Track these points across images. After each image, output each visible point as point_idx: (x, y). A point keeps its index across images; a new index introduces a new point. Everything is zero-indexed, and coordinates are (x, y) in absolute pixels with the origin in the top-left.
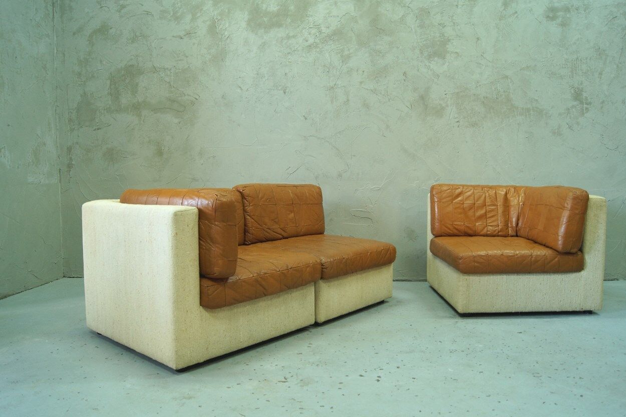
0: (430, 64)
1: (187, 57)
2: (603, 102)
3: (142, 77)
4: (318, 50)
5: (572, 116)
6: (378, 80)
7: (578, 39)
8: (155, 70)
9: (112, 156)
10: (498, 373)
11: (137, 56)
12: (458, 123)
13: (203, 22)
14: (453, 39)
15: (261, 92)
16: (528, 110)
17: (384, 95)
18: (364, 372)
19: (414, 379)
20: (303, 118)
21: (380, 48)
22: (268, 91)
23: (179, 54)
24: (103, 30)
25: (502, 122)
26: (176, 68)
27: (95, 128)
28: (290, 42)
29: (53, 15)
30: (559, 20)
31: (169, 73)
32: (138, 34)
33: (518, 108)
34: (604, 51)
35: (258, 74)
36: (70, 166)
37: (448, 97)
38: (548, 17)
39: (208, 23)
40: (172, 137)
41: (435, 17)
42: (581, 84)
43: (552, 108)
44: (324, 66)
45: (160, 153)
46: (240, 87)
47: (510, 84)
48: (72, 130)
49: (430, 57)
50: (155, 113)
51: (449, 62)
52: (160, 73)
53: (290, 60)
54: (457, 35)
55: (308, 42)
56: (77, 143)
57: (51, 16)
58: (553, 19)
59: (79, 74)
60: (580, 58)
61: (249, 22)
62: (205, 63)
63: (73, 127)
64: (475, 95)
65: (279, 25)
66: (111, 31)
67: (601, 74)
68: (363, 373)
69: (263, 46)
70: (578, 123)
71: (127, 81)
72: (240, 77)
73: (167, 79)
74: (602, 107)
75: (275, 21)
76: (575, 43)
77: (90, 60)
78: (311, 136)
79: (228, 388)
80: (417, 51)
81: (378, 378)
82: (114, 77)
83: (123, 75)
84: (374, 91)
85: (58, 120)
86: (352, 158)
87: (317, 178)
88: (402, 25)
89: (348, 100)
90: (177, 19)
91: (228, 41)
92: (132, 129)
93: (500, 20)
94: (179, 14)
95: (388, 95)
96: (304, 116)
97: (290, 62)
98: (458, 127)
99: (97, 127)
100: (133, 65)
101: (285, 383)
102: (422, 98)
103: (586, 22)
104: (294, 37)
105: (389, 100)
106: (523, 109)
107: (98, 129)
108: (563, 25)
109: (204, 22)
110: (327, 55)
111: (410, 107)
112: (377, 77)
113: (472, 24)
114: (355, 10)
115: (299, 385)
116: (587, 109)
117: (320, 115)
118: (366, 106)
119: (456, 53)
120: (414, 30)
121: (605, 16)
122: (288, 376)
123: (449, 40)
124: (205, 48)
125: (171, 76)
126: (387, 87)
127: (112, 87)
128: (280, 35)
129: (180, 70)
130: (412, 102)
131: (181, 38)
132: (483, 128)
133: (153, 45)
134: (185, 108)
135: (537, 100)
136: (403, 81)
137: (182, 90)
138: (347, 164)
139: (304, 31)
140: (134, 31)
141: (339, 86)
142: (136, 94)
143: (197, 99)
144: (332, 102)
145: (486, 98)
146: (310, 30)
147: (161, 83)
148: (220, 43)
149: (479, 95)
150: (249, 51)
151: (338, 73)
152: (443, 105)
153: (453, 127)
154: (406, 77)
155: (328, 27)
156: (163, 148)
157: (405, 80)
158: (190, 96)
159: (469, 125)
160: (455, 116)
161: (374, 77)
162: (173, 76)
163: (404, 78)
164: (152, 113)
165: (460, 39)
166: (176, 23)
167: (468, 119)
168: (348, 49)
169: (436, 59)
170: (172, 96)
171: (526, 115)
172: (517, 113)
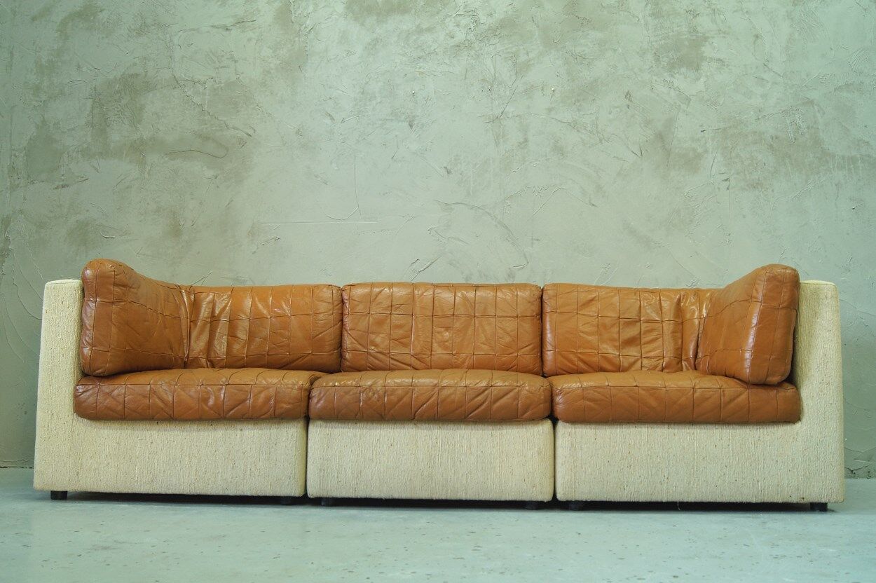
0: (672, 79)
3: (151, 95)
4: (472, 53)
6: (581, 105)
8: (176, 83)
9: (84, 235)
11: (145, 58)
12: (727, 183)
13: (267, 3)
14: (713, 37)
15: (369, 124)
16: (853, 160)
17: (591, 132)
20: (443, 172)
21: (584, 51)
23: (223, 56)
24: (86, 14)
25: (806, 181)
26: (215, 81)
27: (57, 183)
28: (423, 38)
31: (201, 89)
32: (149, 21)
33: (834, 156)
35: (363, 93)
36: (6, 253)
37: (706, 136)
39: (277, 5)
40: (201, 203)
44: (484, 80)
45: (176, 231)
46: (330, 115)
47: (818, 114)
48: (14, 187)
49: (672, 67)
50: (172, 160)
51: (707, 76)
52: (186, 89)
53: (421, 70)
54: (720, 30)
55: (454, 40)
56: (21, 211)
59: (37, 89)
61: (349, 4)
62: (270, 73)
63: (16, 183)
64: (755, 132)
65: (403, 10)
66: (101, 16)
69: (373, 46)
71: (124, 102)
72: (331, 98)
73: (197, 100)
77: (60, 64)
78: (457, 203)
80: (650, 56)
82: (99, 95)
83: (117, 92)
84: (573, 125)
86: (532, 243)
88: (620, 13)
89: (526, 140)
91: (312, 35)
92: (127, 188)
93: (794, 4)
95: (598, 132)
96: (445, 168)
97: (422, 73)
98: (728, 189)
99: (61, 183)
102: (660, 137)
104: (429, 30)
105: (601, 141)
106: (843, 157)
107: (63, 186)
109: (269, 2)
110: (489, 62)
111: (639, 153)
112: (579, 101)
113: (745, 10)
117: (476, 164)
118: (559, 150)
119: (719, 60)
120: (642, 22)
123: (706, 39)
124: (270, 48)
125: (204, 94)
126: (597, 118)
127: (96, 111)
128: (405, 27)
129: (222, 85)
130: (642, 144)
131: (227, 29)
132: (773, 191)
133: (176, 40)
134: (227, 151)
135: (868, 142)
136: (626, 107)
137: (225, 119)
138: (525, 255)
139: (447, 20)
140: (142, 18)
141: (510, 116)
142: (139, 126)
143: (250, 135)
144: (497, 144)
145: (776, 138)
146: (459, 18)
147: (186, 106)
148: (297, 39)
149: (764, 133)
150: (349, 53)
151: (508, 92)
152: (698, 151)
153: (719, 188)
154: (631, 101)
155: (491, 15)
156: (182, 223)
157: (628, 106)
158: (237, 129)
159: (748, 185)
160: (720, 170)
161: (573, 100)
162: (209, 95)
163: (628, 102)
164: (166, 159)
165: (725, 37)
166: (219, 3)
167: (745, 175)
168: (525, 52)
169: (683, 70)
170: (204, 130)
171: (850, 169)
172: (834, 165)
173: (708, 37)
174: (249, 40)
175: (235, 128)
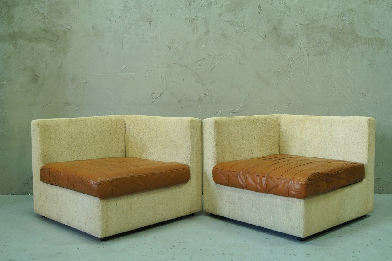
3: (17, 9)
6: (235, 12)
8: (30, 2)
12: (308, 52)
16: (371, 40)
17: (240, 26)
20: (167, 47)
22: (135, 22)
25: (347, 51)
31: (42, 5)
33: (361, 38)
35: (125, 7)
37: (298, 28)
40: (47, 65)
45: (35, 79)
46: (109, 19)
47: (355, 17)
50: (30, 42)
52: (35, 5)
64: (323, 26)
71: (3, 12)
72: (109, 10)
73: (41, 11)
78: (174, 64)
84: (232, 23)
86: (211, 83)
87: (179, 102)
89: (208, 31)
92: (9, 57)
95: (244, 27)
96: (168, 45)
98: (308, 55)
102: (275, 29)
105: (245, 31)
106: (366, 38)
111: (264, 37)
112: (234, 10)
117: (183, 44)
118: (224, 36)
125: (44, 8)
126: (244, 19)
129: (53, 3)
130: (266, 33)
132: (330, 56)
134: (58, 38)
135: (379, 31)
136: (258, 13)
137: (55, 21)
138: (207, 89)
141: (200, 18)
142: (12, 25)
143: (69, 30)
144: (193, 33)
145: (333, 29)
147: (36, 14)
149: (327, 26)
151: (198, 6)
152: (294, 36)
153: (303, 55)
154: (261, 10)
156: (38, 75)
157: (259, 13)
158: (62, 26)
159: (318, 53)
160: (304, 46)
161: (232, 10)
162: (47, 8)
163: (259, 10)
164: (28, 42)
167: (317, 48)
170: (46, 27)
171: (369, 45)
172: (361, 43)
175: (61, 26)
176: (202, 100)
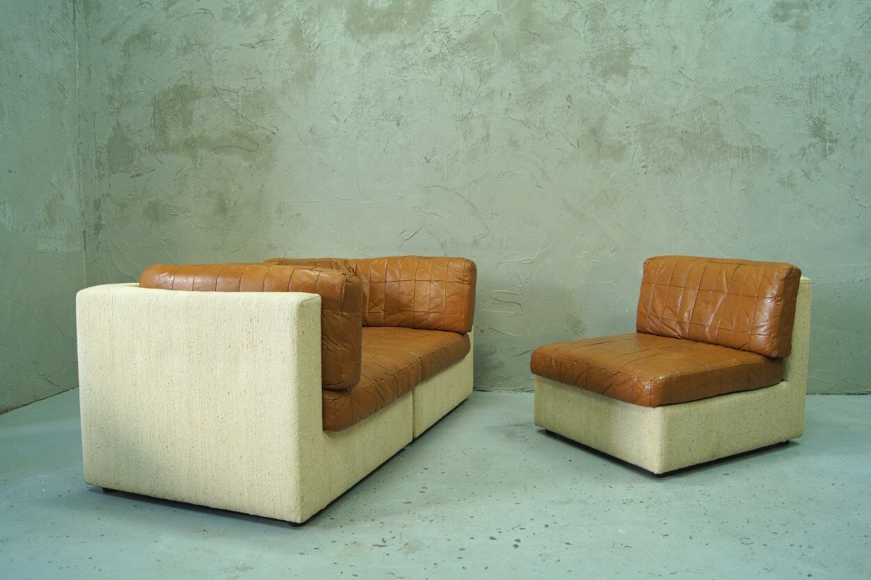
0: (605, 84)
1: (261, 74)
2: (855, 138)
3: (197, 102)
4: (446, 63)
5: (810, 159)
6: (531, 107)
7: (819, 49)
8: (216, 92)
9: (156, 212)
10: (690, 538)
11: (191, 72)
12: (645, 169)
13: (283, 24)
14: (639, 49)
16: (746, 150)
17: (539, 128)
18: (496, 532)
19: (568, 544)
20: (423, 161)
21: (535, 61)
22: (375, 122)
23: (251, 69)
24: (143, 36)
25: (708, 168)
26: (245, 90)
27: (132, 173)
28: (406, 52)
29: (75, 15)
30: (792, 21)
31: (235, 96)
32: (192, 41)
33: (731, 147)
34: (857, 65)
35: (360, 98)
36: (98, 227)
37: (630, 131)
38: (776, 16)
39: (290, 25)
40: (240, 188)
41: (612, 16)
42: (824, 112)
43: (780, 148)
44: (455, 86)
45: (223, 209)
46: (335, 117)
47: (721, 113)
48: (101, 177)
49: (605, 74)
50: (216, 154)
51: (633, 81)
52: (224, 97)
53: (406, 78)
54: (645, 42)
55: (432, 52)
56: (108, 195)
57: (71, 16)
58: (783, 18)
59: (111, 98)
60: (821, 76)
61: (348, 24)
62: (287, 82)
63: (103, 173)
64: (669, 128)
65: (390, 28)
66: (154, 37)
67: (851, 98)
68: (495, 534)
69: (368, 58)
70: (817, 169)
71: (177, 108)
72: (335, 103)
73: (233, 105)
74: (853, 147)
75: (385, 23)
76: (815, 54)
78: (435, 186)
79: (302, 554)
80: (587, 65)
81: (516, 543)
82: (158, 102)
83: (172, 100)
84: (525, 123)
85: (81, 162)
86: (492, 218)
87: (443, 245)
88: (565, 28)
89: (488, 136)
90: (247, 19)
91: (318, 52)
92: (185, 176)
93: (707, 20)
94: (249, 13)
95: (545, 129)
96: (425, 158)
97: (407, 81)
98: (645, 173)
99: (135, 173)
100: (185, 86)
101: (381, 549)
102: (594, 132)
103: (831, 23)
104: (412, 44)
105: (546, 135)
106: (739, 147)
107: (137, 176)
108: (798, 27)
109: (285, 24)
110: (459, 71)
111: (576, 145)
112: (529, 103)
113: (666, 25)
114: (498, 7)
115: (403, 550)
116: (831, 148)
117: (449, 155)
118: (514, 143)
119: (643, 68)
120: (582, 35)
121: (860, 15)
122: (388, 537)
123: (633, 50)
124: (286, 62)
125: (238, 101)
126: (544, 117)
127: (157, 116)
128: (392, 43)
129: (251, 93)
130: (579, 138)
131: (253, 47)
132: (681, 175)
133: (213, 57)
134: (258, 146)
135: (759, 136)
136: (567, 108)
137: (254, 120)
138: (486, 226)
139: (426, 36)
140: (186, 38)
141: (475, 116)
142: (189, 127)
143: (275, 133)
144: (465, 139)
145: (686, 132)
146: (435, 35)
147: (225, 110)
148: (307, 54)
149: (676, 128)
150: (348, 65)
151: (474, 97)
152: (624, 143)
153: (638, 173)
154: (571, 103)
155: (460, 31)
156: (227, 203)
157: (569, 107)
158: (265, 129)
159: (661, 171)
160: (640, 159)
161: (526, 102)
162: (242, 101)
163: (568, 103)
164: (212, 153)
165: (648, 48)
166: (246, 25)
167: (659, 162)
168: (488, 62)
169: (614, 76)
170: (240, 130)
171: (743, 158)
172: (730, 154)
173: (635, 48)
174: (270, 55)
175: (262, 128)
176: (478, 244)
